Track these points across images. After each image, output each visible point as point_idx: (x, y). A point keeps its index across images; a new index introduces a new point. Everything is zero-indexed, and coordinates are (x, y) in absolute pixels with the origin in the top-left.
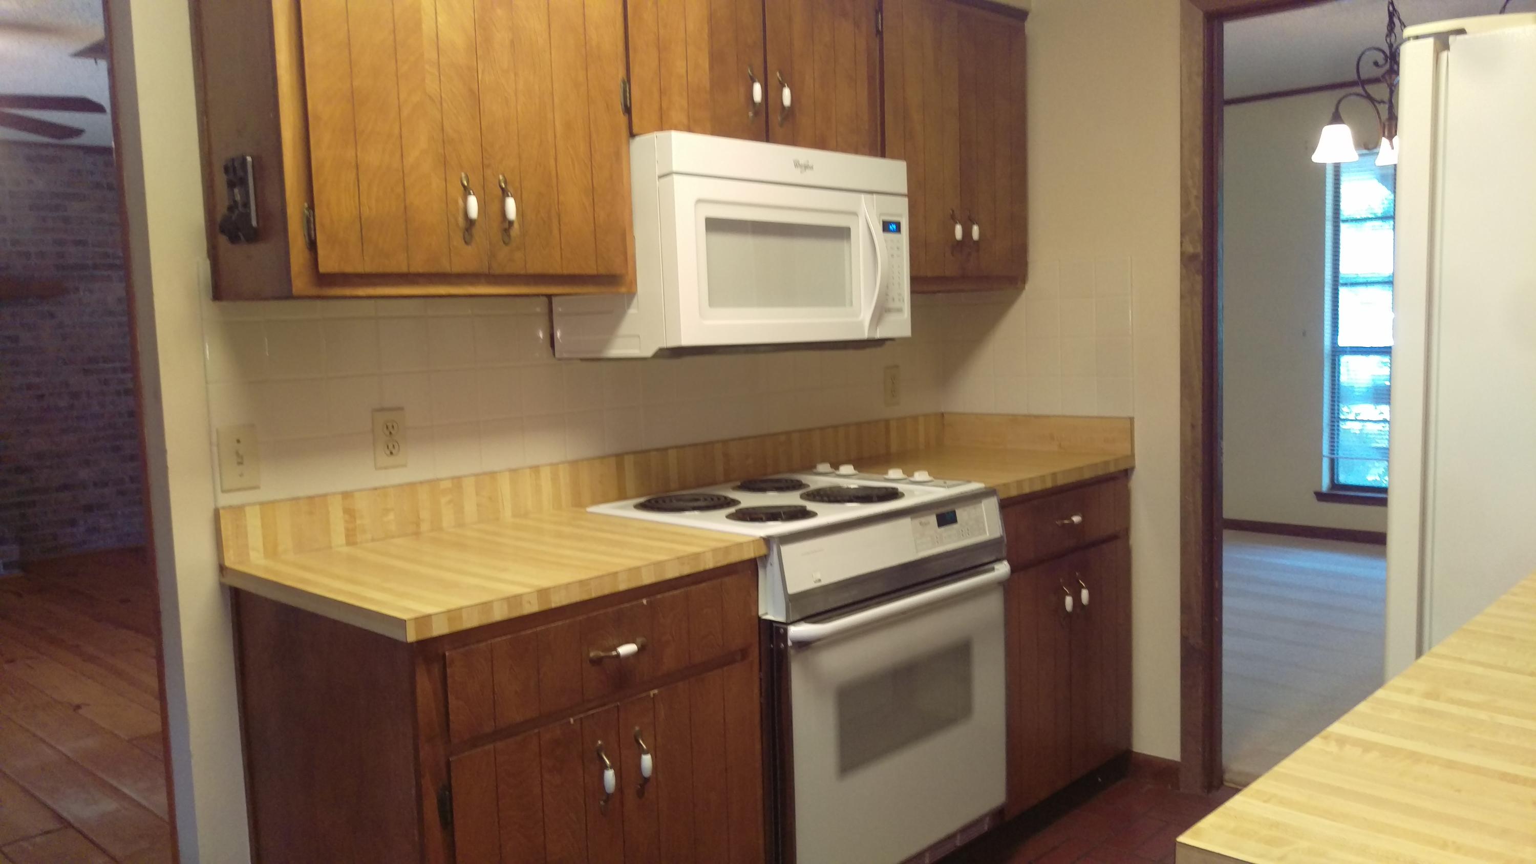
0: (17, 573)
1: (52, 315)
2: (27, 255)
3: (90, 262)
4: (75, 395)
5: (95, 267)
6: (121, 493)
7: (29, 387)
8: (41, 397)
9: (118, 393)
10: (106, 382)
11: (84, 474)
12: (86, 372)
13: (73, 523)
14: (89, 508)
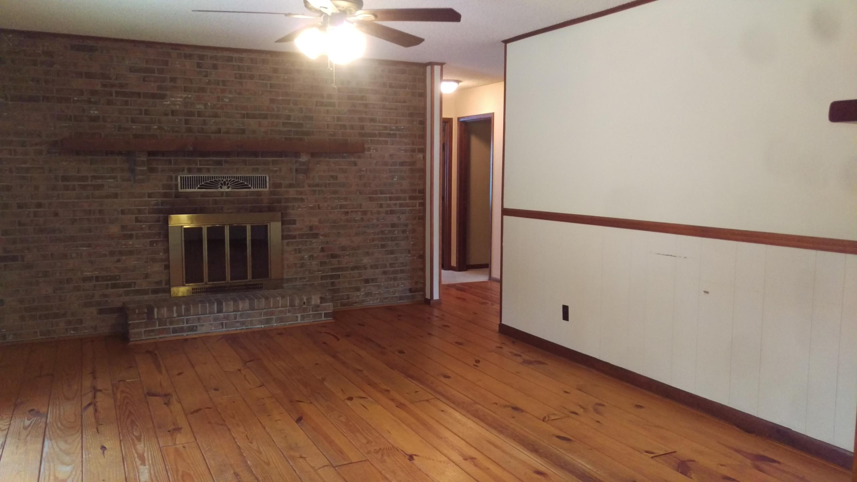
0: (330, 319)
1: (355, 164)
2: (344, 127)
3: (377, 132)
4: (365, 213)
5: (380, 135)
6: (385, 273)
7: (342, 207)
8: (347, 213)
9: (387, 213)
10: (381, 206)
11: (366, 260)
12: (371, 199)
13: (358, 289)
14: (367, 281)
